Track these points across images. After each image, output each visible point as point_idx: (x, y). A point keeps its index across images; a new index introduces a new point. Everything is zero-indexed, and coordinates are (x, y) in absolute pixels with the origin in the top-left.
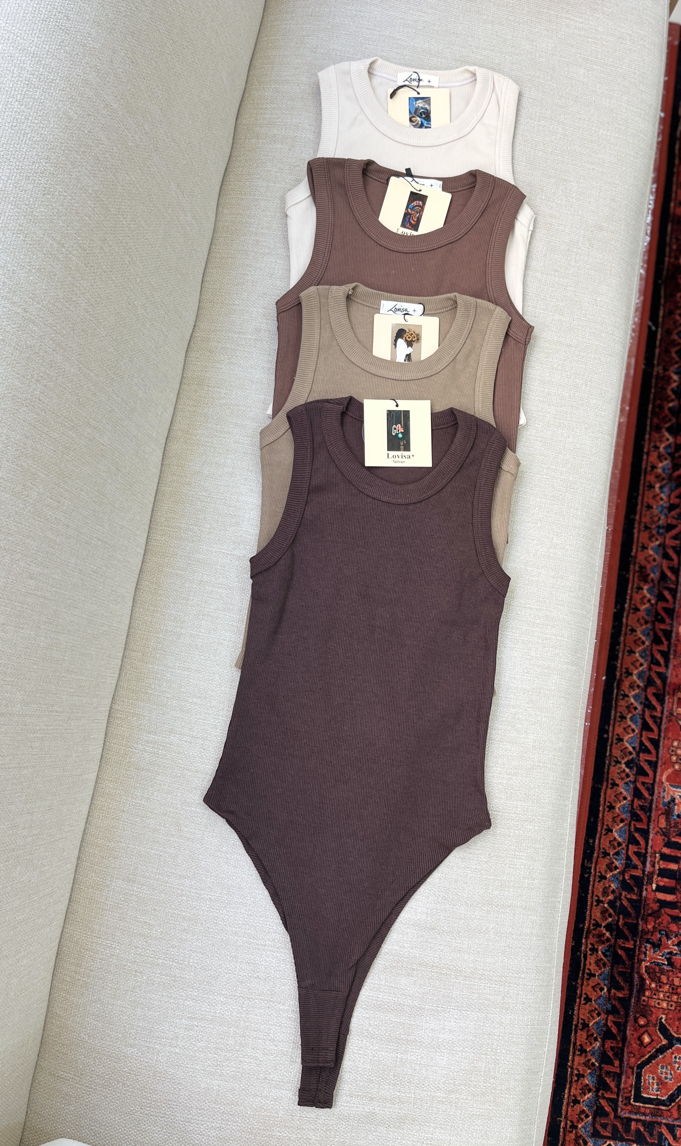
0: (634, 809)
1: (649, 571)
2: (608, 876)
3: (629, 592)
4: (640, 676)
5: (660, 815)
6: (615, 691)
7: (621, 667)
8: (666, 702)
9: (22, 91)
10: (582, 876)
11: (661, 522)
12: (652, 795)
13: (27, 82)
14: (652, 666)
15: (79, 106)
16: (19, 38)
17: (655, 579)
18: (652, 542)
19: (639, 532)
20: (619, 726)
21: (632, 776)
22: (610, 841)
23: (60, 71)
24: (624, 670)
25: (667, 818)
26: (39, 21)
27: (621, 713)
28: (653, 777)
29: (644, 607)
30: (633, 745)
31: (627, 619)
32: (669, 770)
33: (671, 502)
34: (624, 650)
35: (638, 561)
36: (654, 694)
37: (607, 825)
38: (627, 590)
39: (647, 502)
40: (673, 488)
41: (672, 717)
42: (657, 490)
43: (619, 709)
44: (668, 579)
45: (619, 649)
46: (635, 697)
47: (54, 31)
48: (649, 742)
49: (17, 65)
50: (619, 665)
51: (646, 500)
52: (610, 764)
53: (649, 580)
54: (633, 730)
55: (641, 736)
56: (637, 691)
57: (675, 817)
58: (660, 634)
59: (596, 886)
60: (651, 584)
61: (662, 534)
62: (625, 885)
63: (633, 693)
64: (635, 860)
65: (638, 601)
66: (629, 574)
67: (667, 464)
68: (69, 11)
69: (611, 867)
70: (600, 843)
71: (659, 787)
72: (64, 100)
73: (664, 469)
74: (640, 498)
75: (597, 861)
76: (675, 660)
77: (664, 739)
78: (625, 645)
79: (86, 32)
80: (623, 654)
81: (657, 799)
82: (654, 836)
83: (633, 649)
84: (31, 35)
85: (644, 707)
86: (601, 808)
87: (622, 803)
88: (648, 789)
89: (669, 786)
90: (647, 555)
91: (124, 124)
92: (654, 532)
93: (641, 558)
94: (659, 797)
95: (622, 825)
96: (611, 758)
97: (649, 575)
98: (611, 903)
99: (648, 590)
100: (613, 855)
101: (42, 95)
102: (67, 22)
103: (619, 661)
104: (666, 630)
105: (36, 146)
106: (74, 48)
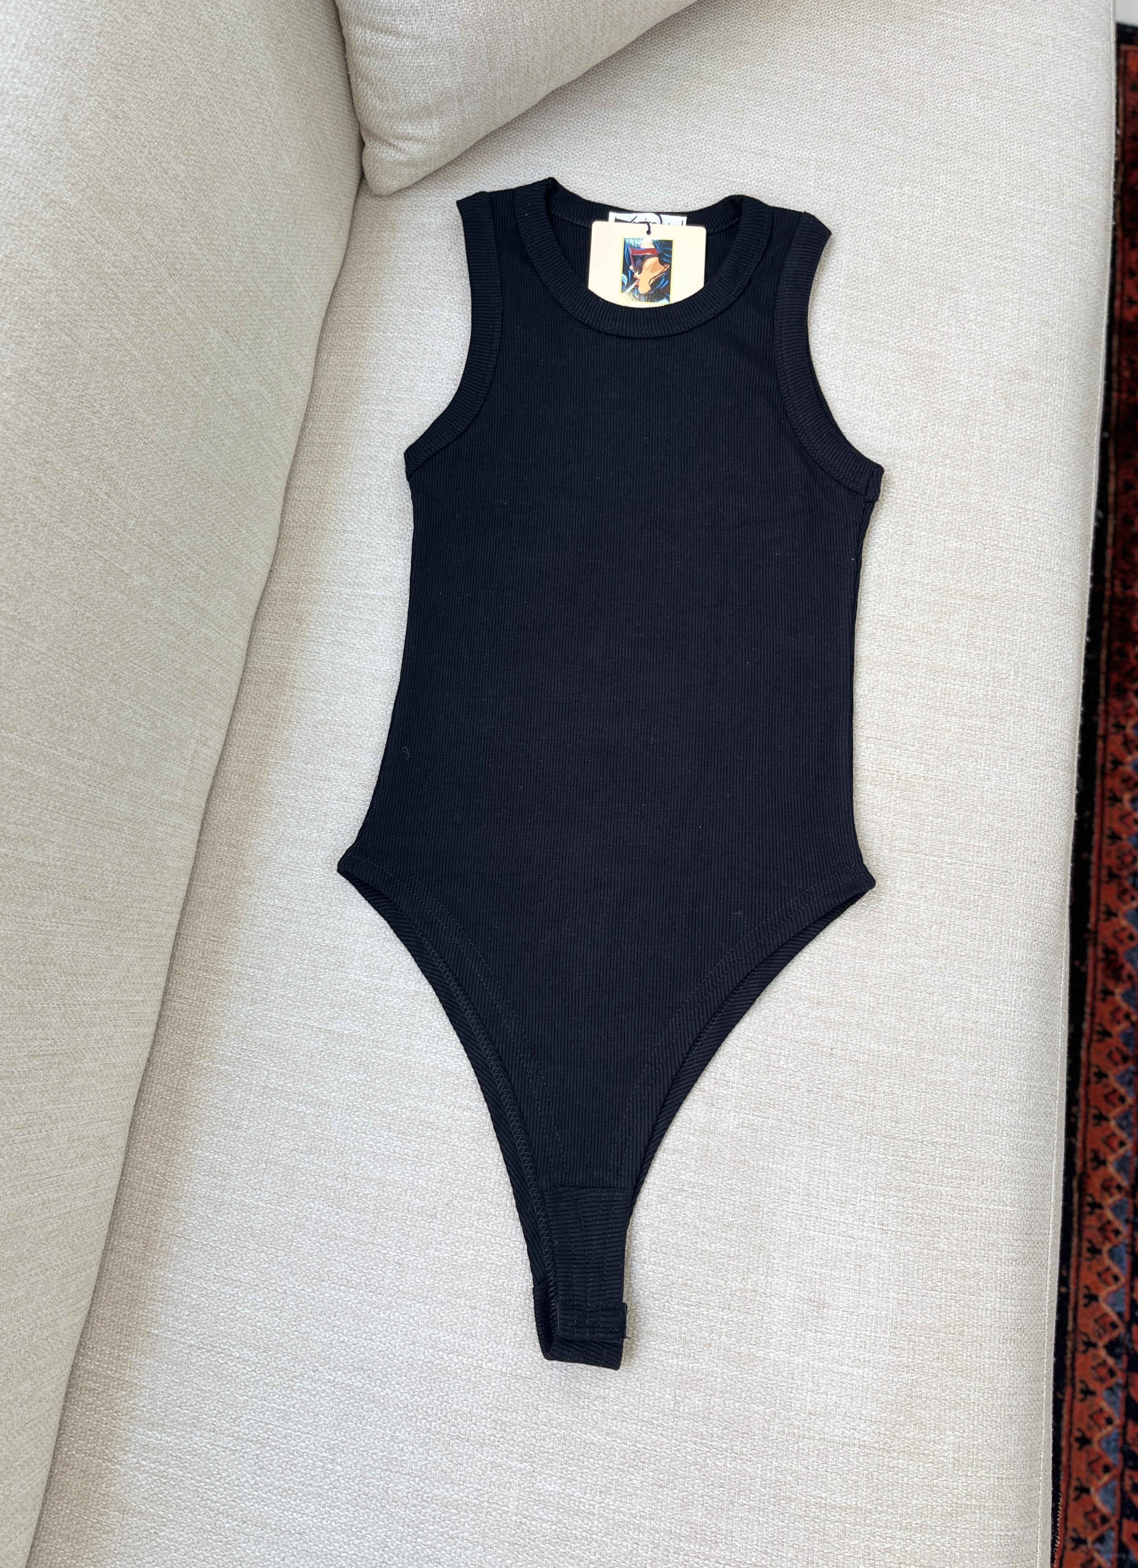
3: (1088, 999)
4: (1120, 1166)
7: (1084, 1149)
18: (1125, 903)
20: (1088, 1268)
21: (1119, 1374)
24: (1088, 1155)
27: (1089, 1242)
29: (1118, 1029)
30: (1117, 1309)
35: (1100, 938)
37: (1078, 1479)
46: (1114, 1208)
51: (1107, 824)
52: (1075, 1350)
53: (1124, 976)
54: (1115, 1278)
55: (1132, 1288)
56: (1117, 1196)
63: (1111, 1201)
65: (1107, 1016)
66: (1087, 966)
74: (1097, 820)
78: (1088, 1104)
83: (1104, 1112)
87: (1104, 1432)
90: (1116, 928)
93: (1104, 933)
95: (1105, 1478)
97: (1122, 967)
99: (1122, 994)
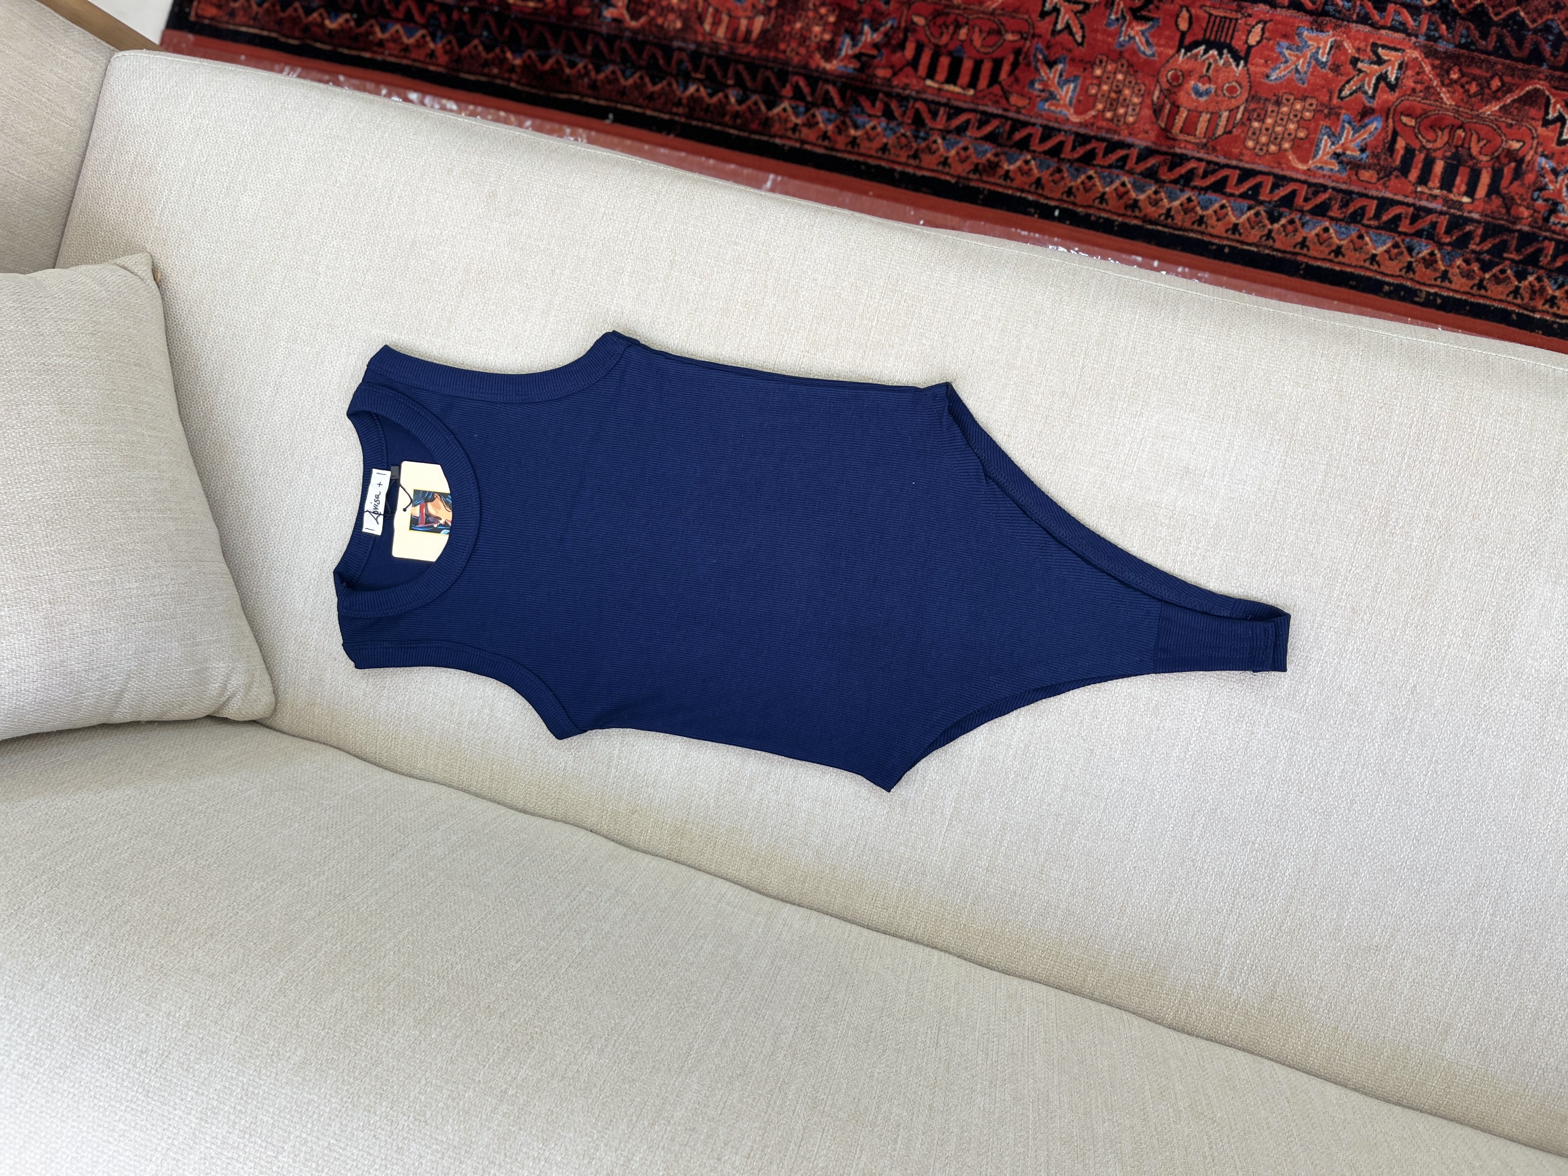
0: (1345, 217)
1: (983, 160)
2: (1443, 268)
4: (1141, 189)
5: (1358, 178)
6: (1160, 228)
8: (1184, 152)
9: (261, 1146)
10: (1440, 308)
11: (908, 134)
12: (1325, 188)
13: (247, 1136)
14: (1127, 168)
15: (284, 1045)
16: (176, 1143)
17: (994, 151)
19: (921, 168)
20: (1213, 227)
21: (1293, 216)
22: (1391, 259)
23: (229, 1074)
24: (1129, 213)
25: (1364, 168)
26: (148, 1104)
27: (1193, 223)
28: (1298, 184)
29: (1035, 171)
30: (1245, 209)
31: (1051, 199)
32: (1290, 158)
33: (879, 114)
34: (1099, 209)
36: (1171, 169)
37: (1365, 261)
38: (1007, 195)
39: (877, 151)
40: (859, 109)
41: (1209, 145)
42: (859, 133)
43: (1187, 225)
44: (997, 131)
45: (1095, 216)
46: (1171, 199)
47: (165, 1078)
48: (1244, 184)
49: (219, 1151)
50: (1120, 219)
52: (1271, 248)
54: (1223, 207)
55: (1232, 195)
56: (1163, 195)
57: (1364, 156)
58: (1080, 152)
59: (1457, 287)
60: (1003, 157)
61: (927, 133)
62: (1462, 242)
63: (1165, 201)
64: (1424, 224)
67: (822, 114)
68: (133, 1049)
69: (1430, 262)
70: (1392, 276)
71: (1315, 176)
72: (274, 1070)
73: (829, 120)
75: (1418, 282)
76: (1122, 132)
77: (1241, 160)
79: (166, 1020)
80: (1104, 210)
81: (1333, 181)
82: (1390, 191)
83: (1098, 194)
84: (170, 1119)
85: (1188, 186)
86: (1337, 268)
87: (1333, 235)
88: (1316, 194)
89: (1315, 160)
90: (957, 158)
91: (308, 957)
92: (923, 144)
93: (961, 169)
94: (1330, 177)
95: (1367, 239)
96: (1262, 246)
98: (1486, 267)
99: (1010, 163)
100: (1412, 257)
101: (268, 1111)
102: (150, 1053)
103: (1115, 218)
104: (1074, 141)
105: (349, 1130)
106: (191, 1045)
